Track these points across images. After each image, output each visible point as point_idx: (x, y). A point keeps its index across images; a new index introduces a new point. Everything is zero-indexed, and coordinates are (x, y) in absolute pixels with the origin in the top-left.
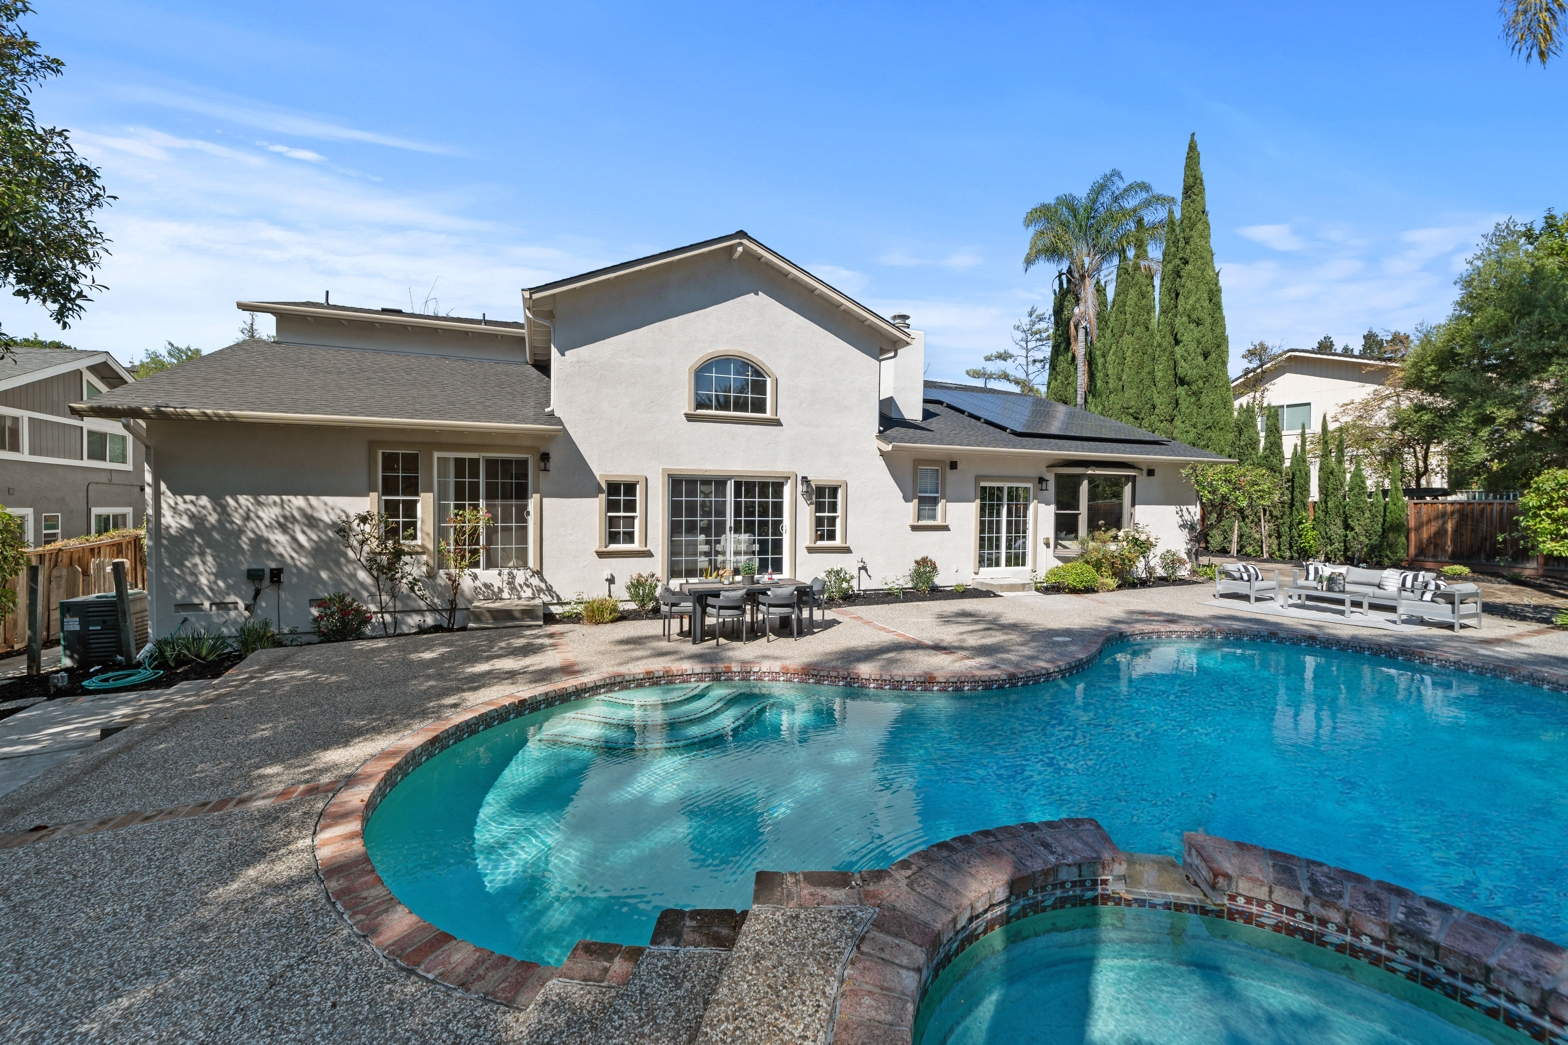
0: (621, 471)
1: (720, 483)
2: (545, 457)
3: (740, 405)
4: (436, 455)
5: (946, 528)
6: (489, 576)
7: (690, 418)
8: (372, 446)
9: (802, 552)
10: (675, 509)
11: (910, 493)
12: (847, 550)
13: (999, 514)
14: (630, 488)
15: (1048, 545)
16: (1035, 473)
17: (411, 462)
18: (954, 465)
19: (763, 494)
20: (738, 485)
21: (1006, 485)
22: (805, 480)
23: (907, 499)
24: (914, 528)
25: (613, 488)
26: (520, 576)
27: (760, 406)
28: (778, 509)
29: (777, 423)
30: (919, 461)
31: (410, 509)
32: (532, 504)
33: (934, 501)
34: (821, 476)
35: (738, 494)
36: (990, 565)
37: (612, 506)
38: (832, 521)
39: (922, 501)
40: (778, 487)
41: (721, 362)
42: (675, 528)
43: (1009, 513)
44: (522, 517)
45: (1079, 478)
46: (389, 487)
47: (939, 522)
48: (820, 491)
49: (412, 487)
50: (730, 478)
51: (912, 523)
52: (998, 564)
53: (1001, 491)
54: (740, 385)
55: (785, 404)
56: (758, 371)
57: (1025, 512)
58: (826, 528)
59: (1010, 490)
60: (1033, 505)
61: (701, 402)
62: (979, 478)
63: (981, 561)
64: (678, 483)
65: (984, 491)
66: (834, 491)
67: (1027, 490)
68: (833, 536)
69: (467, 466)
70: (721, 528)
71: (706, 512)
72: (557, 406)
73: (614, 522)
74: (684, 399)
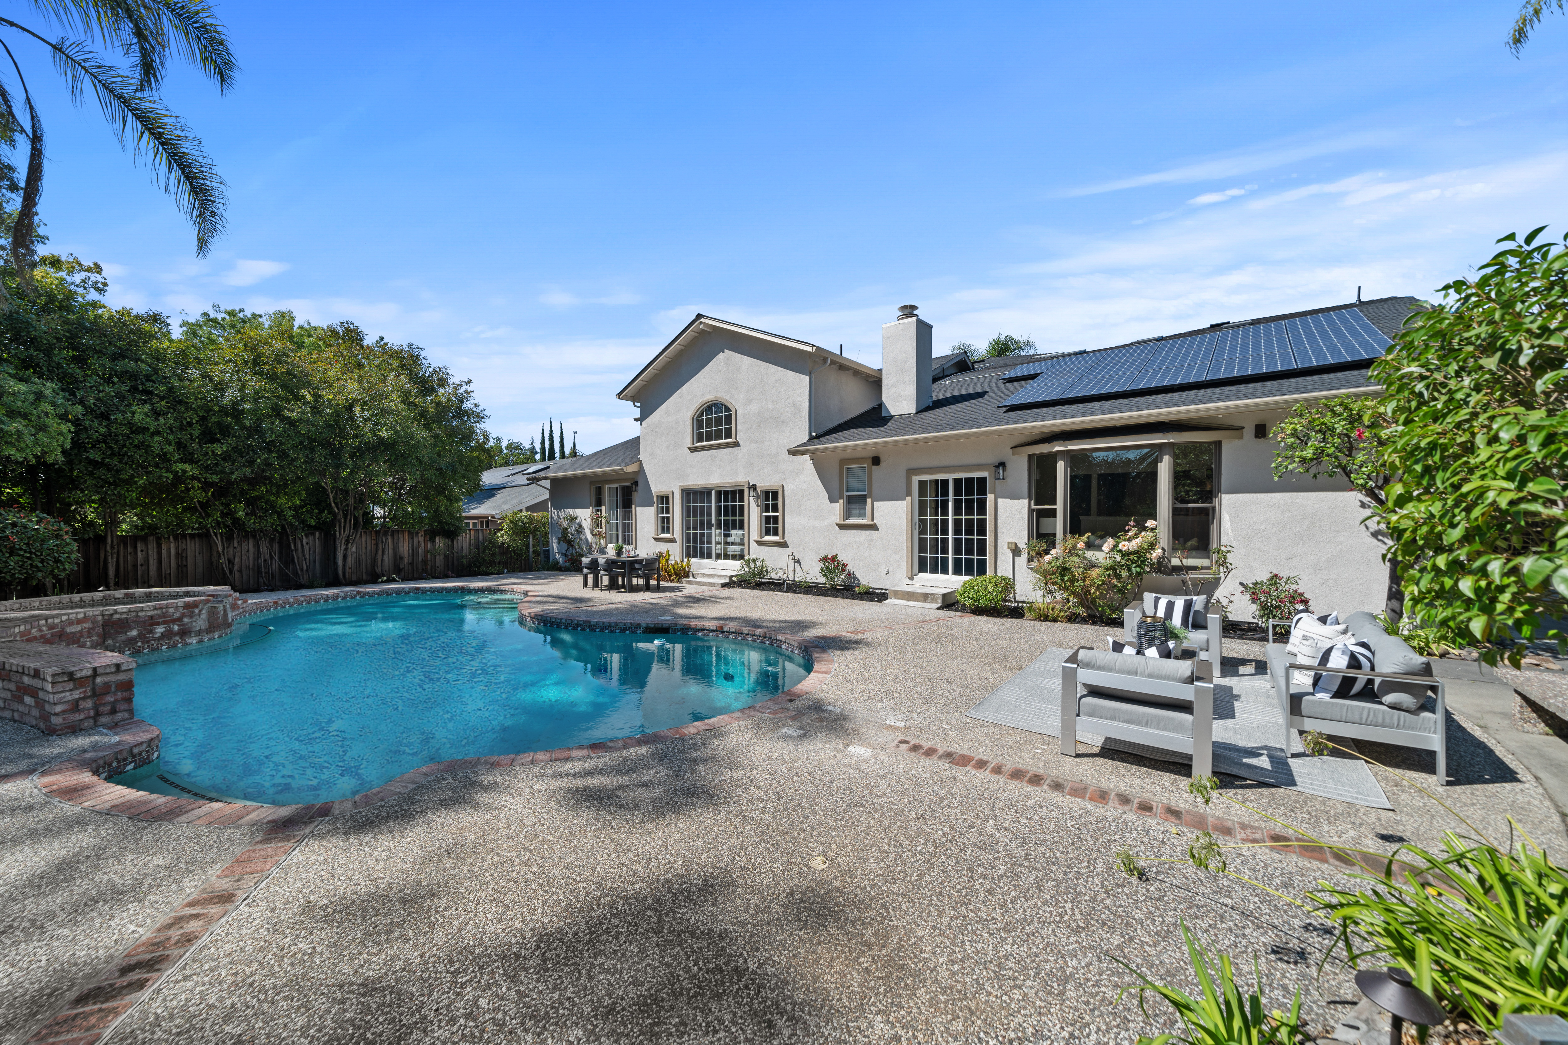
0: (663, 489)
1: (710, 492)
2: (636, 483)
3: (719, 435)
4: (607, 487)
5: (874, 527)
7: (692, 450)
8: (592, 483)
9: (754, 544)
10: (686, 511)
11: (836, 493)
12: (785, 545)
13: (945, 512)
14: (667, 499)
15: (1016, 551)
16: (994, 459)
17: (599, 491)
18: (877, 461)
19: (733, 499)
20: (719, 493)
21: (951, 477)
22: (754, 487)
23: (832, 500)
24: (841, 527)
25: (660, 499)
27: (729, 433)
28: (741, 511)
29: (738, 444)
30: (844, 461)
31: (601, 512)
32: (634, 510)
33: (862, 500)
34: (765, 482)
35: (718, 500)
36: (934, 570)
37: (661, 510)
38: (776, 520)
39: (849, 500)
40: (740, 494)
41: (709, 408)
42: (687, 525)
43: (958, 510)
44: (631, 518)
45: (1053, 458)
46: (595, 505)
47: (867, 521)
48: (766, 495)
49: (600, 504)
50: (712, 488)
51: (838, 521)
52: (945, 571)
53: (945, 482)
54: (719, 421)
55: (743, 430)
56: (727, 409)
57: (982, 509)
58: (772, 526)
59: (957, 482)
60: (990, 498)
61: (700, 438)
62: (911, 472)
63: (922, 568)
64: (689, 494)
65: (922, 484)
66: (775, 494)
67: (982, 481)
68: (775, 532)
69: (615, 491)
70: (710, 524)
71: (702, 513)
72: (642, 455)
73: (661, 520)
74: (689, 438)
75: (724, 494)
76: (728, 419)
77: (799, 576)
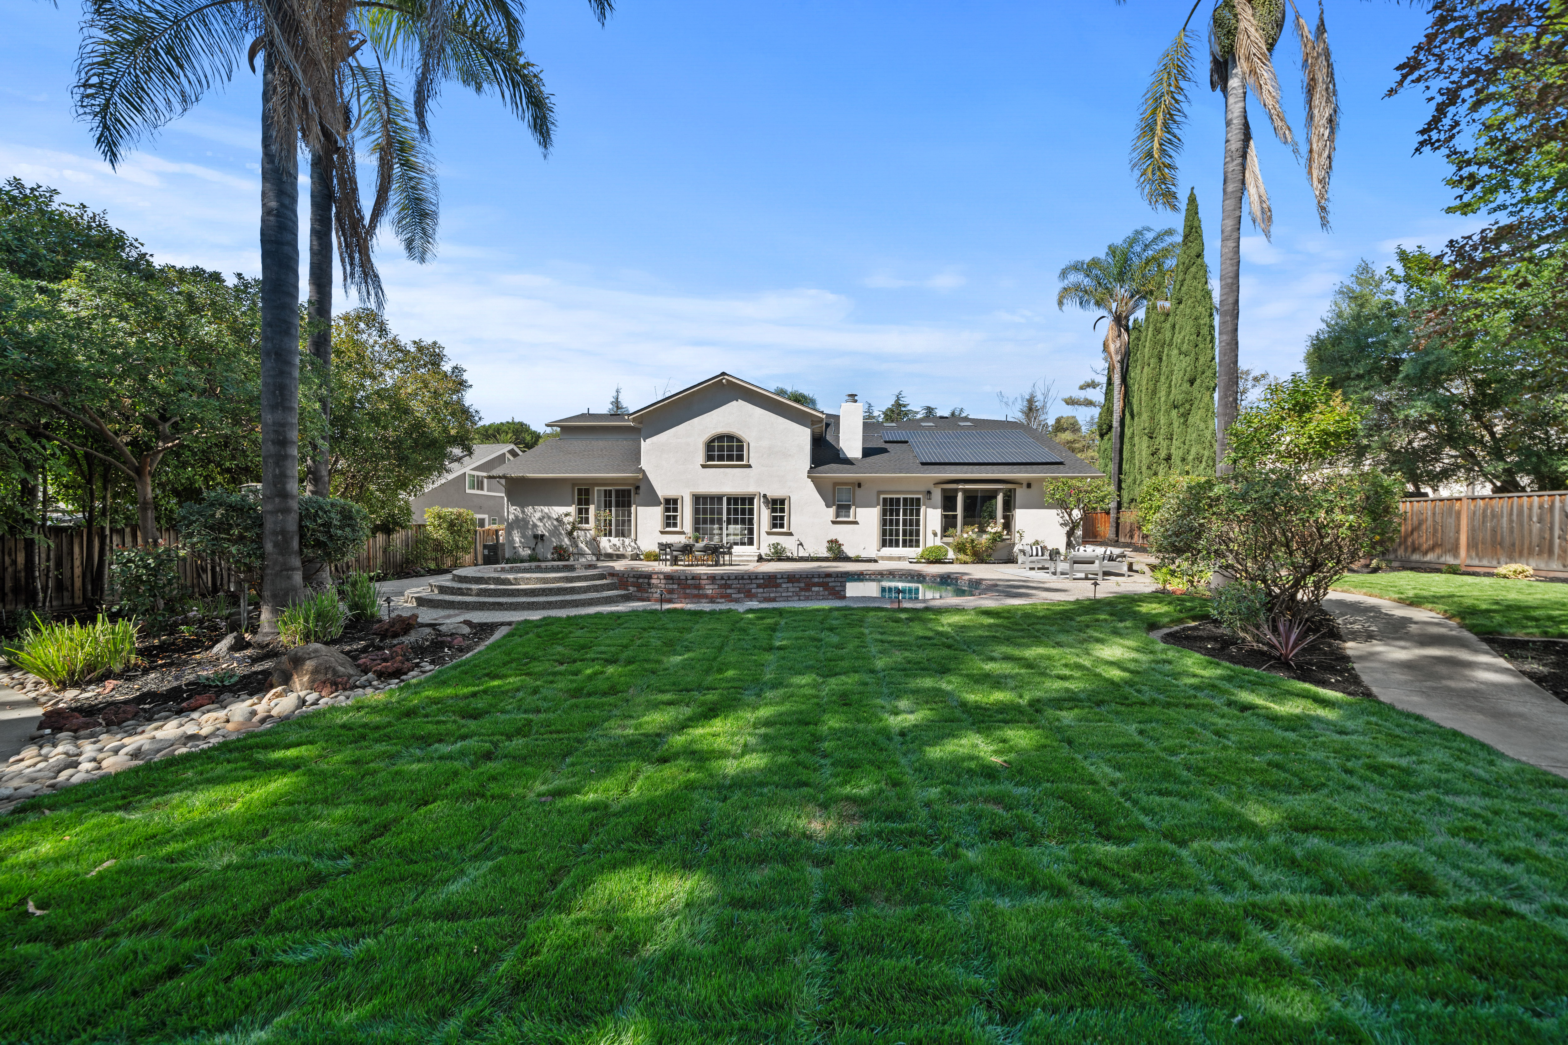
0: (671, 493)
1: (719, 498)
2: (637, 488)
3: (730, 458)
4: (597, 489)
5: (856, 523)
6: (615, 540)
7: (703, 466)
8: (574, 485)
9: (763, 535)
10: (696, 511)
11: (830, 502)
12: (791, 534)
13: (898, 515)
14: (675, 501)
15: (935, 535)
16: (924, 488)
17: (587, 492)
18: (859, 485)
19: (743, 503)
20: (729, 500)
21: (902, 496)
22: (765, 496)
23: (828, 506)
24: (834, 522)
25: (667, 501)
26: (627, 541)
27: (740, 458)
28: (751, 511)
29: (749, 466)
30: (836, 484)
31: (587, 511)
32: (633, 509)
33: (848, 507)
34: (775, 492)
35: (729, 503)
36: (891, 546)
37: (667, 510)
38: (782, 518)
39: (839, 507)
40: (751, 500)
41: (720, 438)
42: (696, 521)
43: (905, 514)
44: (629, 515)
45: (955, 492)
46: (580, 503)
47: (851, 519)
48: (774, 501)
49: (587, 503)
50: (724, 496)
51: (831, 519)
52: (897, 545)
53: (898, 500)
54: (730, 449)
55: (754, 456)
56: (739, 440)
57: (918, 514)
58: (777, 522)
59: (905, 499)
60: (922, 509)
61: (710, 458)
62: (880, 493)
63: (884, 544)
64: (698, 499)
65: (885, 500)
66: (782, 502)
67: (918, 500)
68: (782, 526)
69: (608, 493)
70: (720, 521)
71: (712, 513)
72: (644, 465)
73: (668, 517)
74: (700, 456)
75: (733, 500)
76: (740, 448)
77: (802, 554)
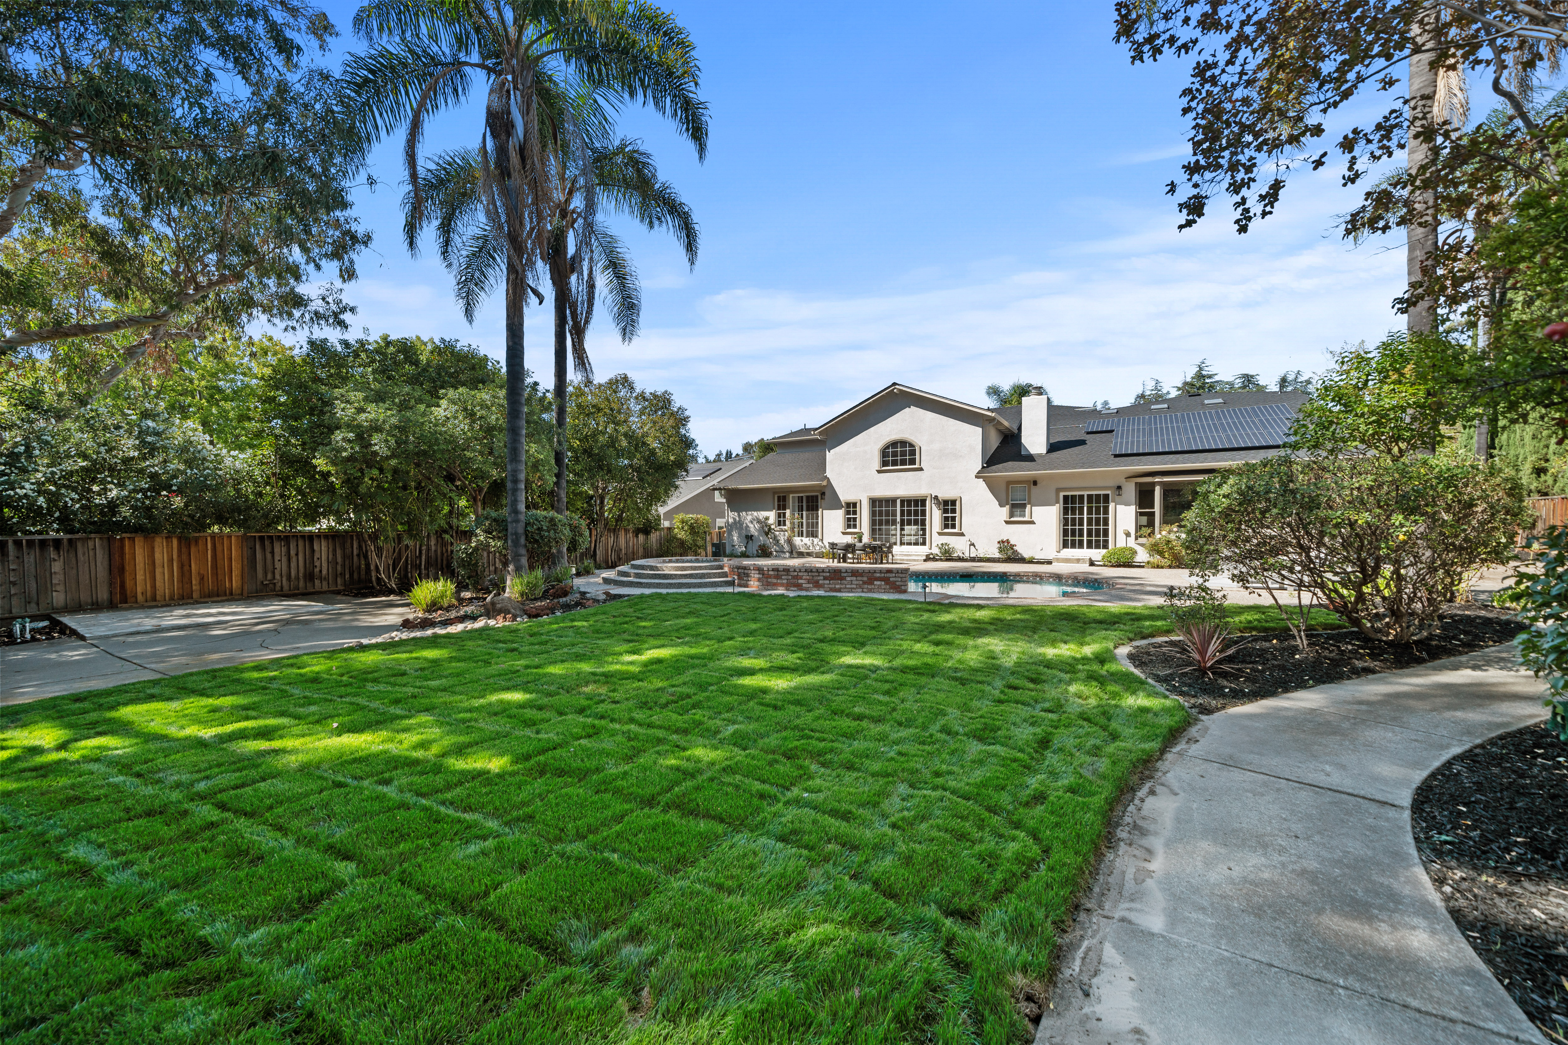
0: (851, 498)
1: (894, 501)
2: (823, 494)
3: (903, 463)
4: (791, 496)
5: (1032, 523)
6: (806, 540)
7: (879, 472)
8: (774, 493)
9: (935, 535)
10: (873, 514)
11: (1004, 501)
12: (962, 535)
13: (1081, 513)
14: (855, 505)
15: (1128, 535)
16: (1114, 483)
17: (784, 499)
18: (1035, 483)
19: (916, 505)
20: (902, 502)
21: (1086, 493)
22: (936, 498)
23: (1001, 505)
24: (1007, 522)
25: (848, 505)
26: (816, 540)
27: (913, 462)
28: (924, 513)
29: (921, 469)
30: (1010, 483)
31: (784, 514)
32: (820, 512)
33: (1023, 506)
34: (945, 494)
35: (902, 505)
36: (1074, 547)
37: (848, 513)
38: (954, 519)
39: (1014, 507)
40: (923, 502)
41: (894, 444)
42: (873, 523)
43: (1090, 512)
44: (817, 518)
45: (1153, 484)
46: (778, 508)
47: (1027, 519)
48: (946, 502)
49: (784, 508)
50: (898, 498)
51: (1005, 519)
52: (1081, 546)
53: (1081, 497)
54: (903, 454)
55: (925, 459)
56: (911, 445)
57: (1106, 511)
58: (949, 522)
59: (1090, 496)
60: (1111, 506)
61: (885, 463)
62: (1058, 490)
63: (1065, 545)
64: (874, 502)
65: (1066, 498)
66: (953, 502)
67: (1106, 497)
68: (954, 526)
69: (800, 499)
70: (894, 522)
71: (887, 514)
72: (828, 474)
73: (849, 520)
74: (876, 463)
75: (906, 502)
76: (913, 452)
77: (974, 553)
